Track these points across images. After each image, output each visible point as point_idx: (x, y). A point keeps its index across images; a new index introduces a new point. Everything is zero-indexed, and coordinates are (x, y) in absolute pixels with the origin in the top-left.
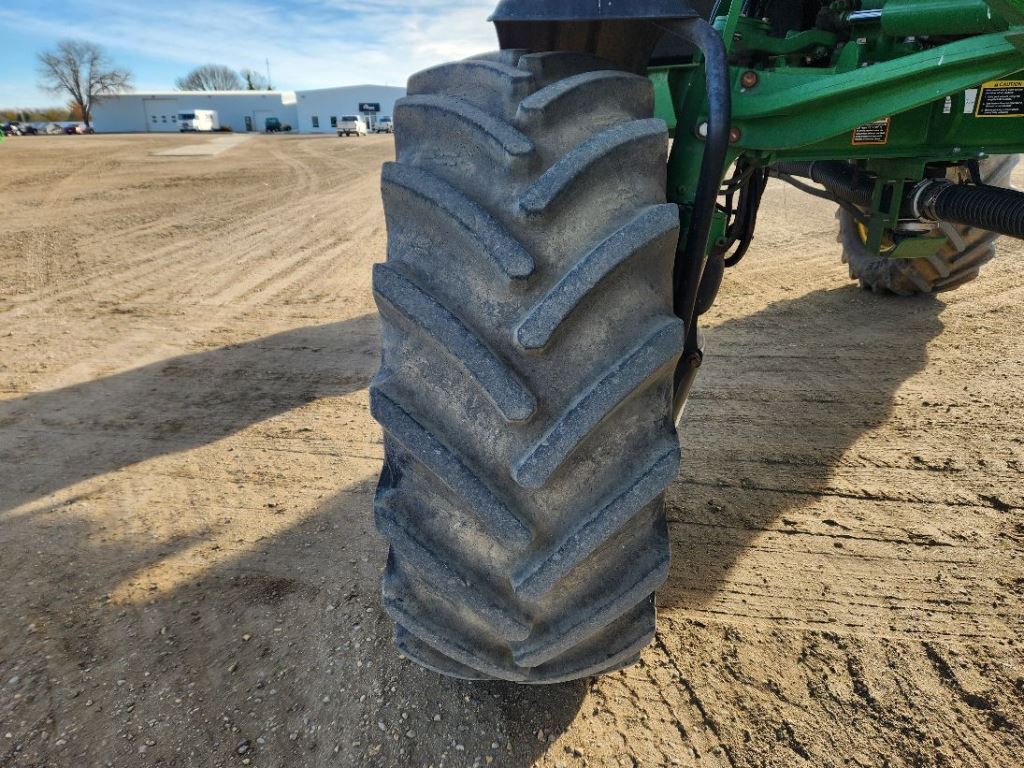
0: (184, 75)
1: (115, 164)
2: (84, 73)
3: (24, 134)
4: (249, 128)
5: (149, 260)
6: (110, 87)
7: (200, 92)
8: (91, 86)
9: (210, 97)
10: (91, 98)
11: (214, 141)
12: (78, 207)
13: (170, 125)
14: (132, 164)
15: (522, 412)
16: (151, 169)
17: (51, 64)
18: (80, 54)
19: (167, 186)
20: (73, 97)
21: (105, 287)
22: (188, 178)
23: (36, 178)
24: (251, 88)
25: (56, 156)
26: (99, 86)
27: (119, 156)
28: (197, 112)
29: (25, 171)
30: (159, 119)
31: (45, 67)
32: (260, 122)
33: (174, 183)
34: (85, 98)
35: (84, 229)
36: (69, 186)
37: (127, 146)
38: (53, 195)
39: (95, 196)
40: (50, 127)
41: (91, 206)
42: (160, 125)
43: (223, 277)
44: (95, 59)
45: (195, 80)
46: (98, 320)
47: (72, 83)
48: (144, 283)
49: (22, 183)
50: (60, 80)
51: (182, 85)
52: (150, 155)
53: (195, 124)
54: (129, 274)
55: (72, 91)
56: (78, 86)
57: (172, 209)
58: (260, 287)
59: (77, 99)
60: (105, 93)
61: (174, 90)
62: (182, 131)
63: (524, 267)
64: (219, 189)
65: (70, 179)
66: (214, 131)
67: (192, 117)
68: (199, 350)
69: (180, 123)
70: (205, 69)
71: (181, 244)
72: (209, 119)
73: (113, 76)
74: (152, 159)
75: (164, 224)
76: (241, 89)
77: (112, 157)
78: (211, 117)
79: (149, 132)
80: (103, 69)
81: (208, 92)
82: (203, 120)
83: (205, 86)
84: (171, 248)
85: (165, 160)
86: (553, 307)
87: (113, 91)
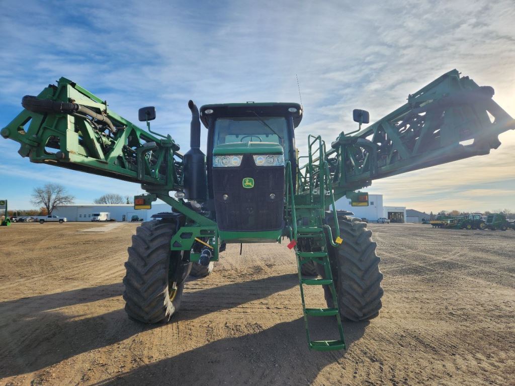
0: (99, 197)
1: (62, 235)
2: (53, 197)
3: (17, 222)
4: (124, 220)
5: (77, 267)
6: (64, 202)
7: (105, 205)
8: (55, 202)
9: (108, 207)
10: (54, 207)
11: (107, 225)
12: (49, 251)
13: (87, 218)
14: (69, 235)
15: (143, 264)
16: (78, 237)
17: (39, 192)
18: (54, 189)
19: (84, 244)
20: (45, 207)
21: (62, 273)
22: (93, 241)
23: (29, 241)
24: (128, 203)
25: (35, 232)
26: (58, 202)
27: (64, 232)
28: (101, 213)
29: (23, 238)
30: (83, 216)
31: (37, 194)
32: (130, 217)
33: (87, 242)
34: (51, 207)
35: (53, 258)
36: (43, 243)
37: (66, 228)
38: (38, 247)
39: (55, 247)
40: (28, 219)
41: (54, 251)
42: (83, 218)
43: (102, 271)
44: (60, 191)
45: (103, 200)
46: (62, 281)
47: (47, 200)
48: (76, 272)
49: (23, 242)
50: (41, 199)
51: (97, 202)
52: (77, 231)
53: (99, 218)
54: (70, 270)
55: (46, 204)
56: (49, 202)
57: (86, 252)
58: (114, 273)
59: (47, 208)
60: (61, 205)
61: (93, 204)
62: (92, 221)
63: (146, 247)
64: (106, 245)
65: (43, 241)
66: (107, 221)
67: (98, 215)
68: (92, 287)
69: (92, 218)
70: (109, 195)
71: (89, 262)
72: (106, 216)
73: (66, 198)
74: (79, 233)
75: (83, 256)
76: (123, 204)
77: (60, 232)
78: (107, 215)
79: (77, 221)
80: (62, 195)
81: (108, 205)
82: (103, 216)
83: (107, 202)
84: (85, 263)
85: (83, 233)
86: (149, 251)
87: (65, 204)
